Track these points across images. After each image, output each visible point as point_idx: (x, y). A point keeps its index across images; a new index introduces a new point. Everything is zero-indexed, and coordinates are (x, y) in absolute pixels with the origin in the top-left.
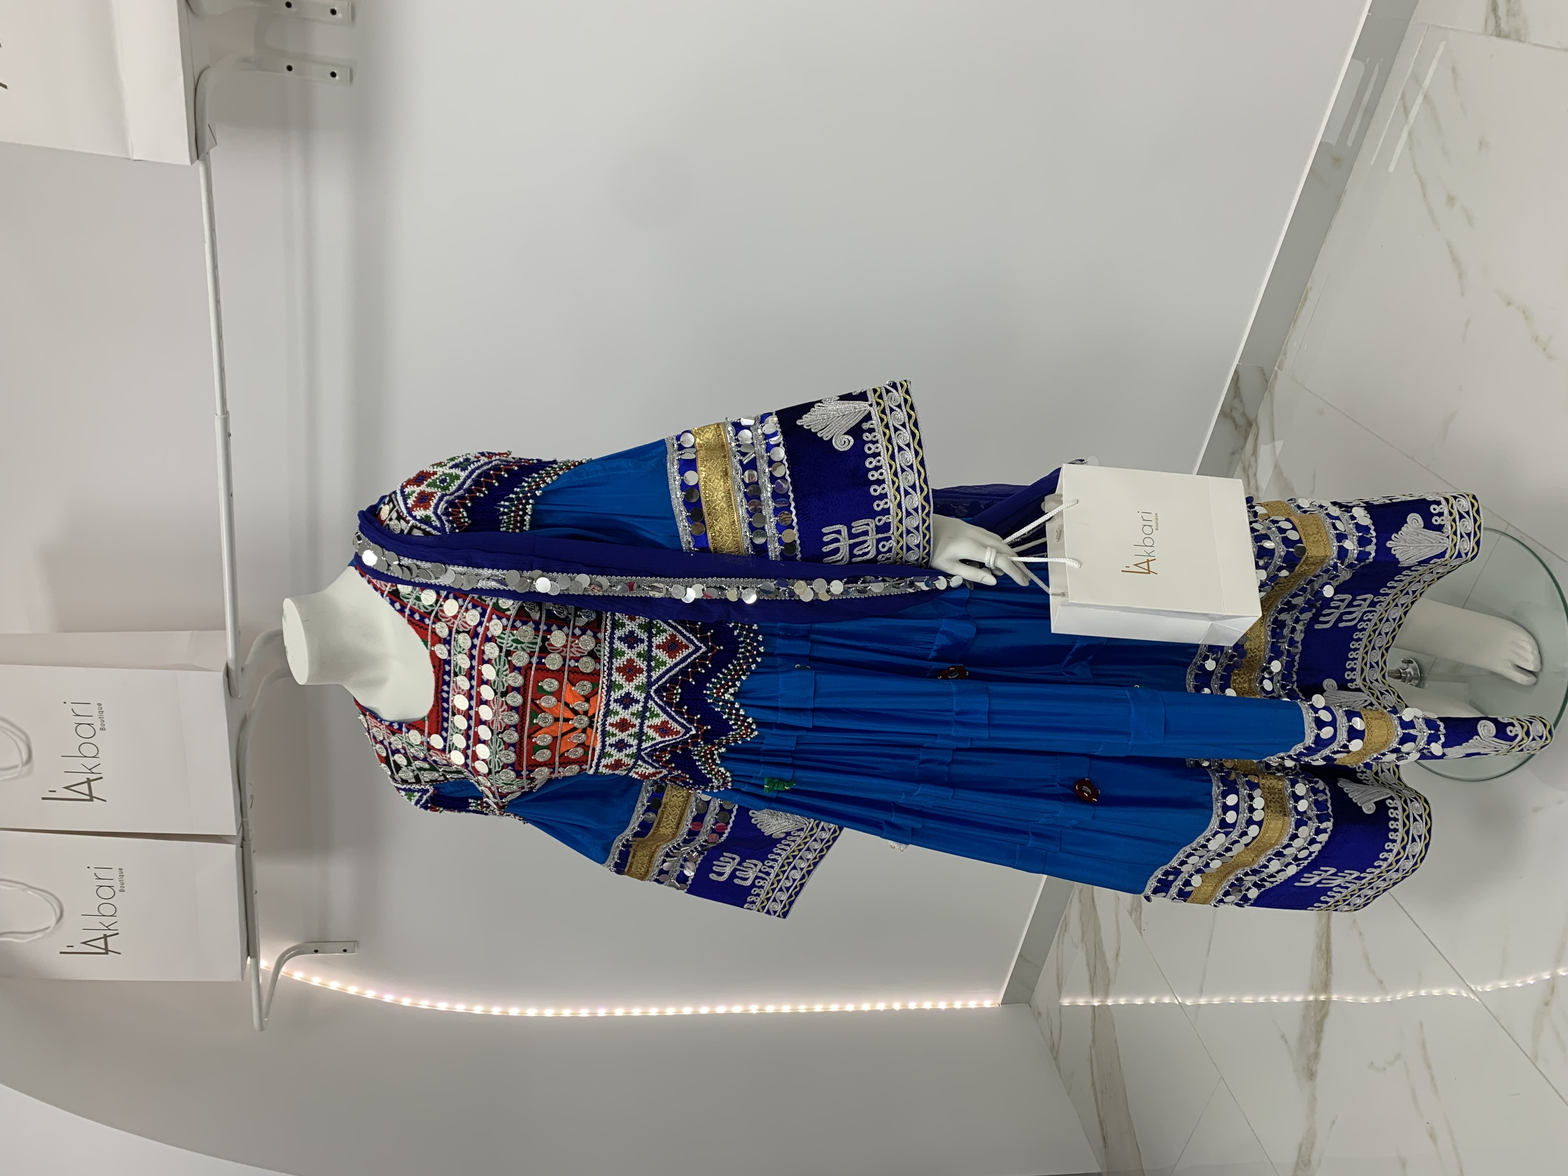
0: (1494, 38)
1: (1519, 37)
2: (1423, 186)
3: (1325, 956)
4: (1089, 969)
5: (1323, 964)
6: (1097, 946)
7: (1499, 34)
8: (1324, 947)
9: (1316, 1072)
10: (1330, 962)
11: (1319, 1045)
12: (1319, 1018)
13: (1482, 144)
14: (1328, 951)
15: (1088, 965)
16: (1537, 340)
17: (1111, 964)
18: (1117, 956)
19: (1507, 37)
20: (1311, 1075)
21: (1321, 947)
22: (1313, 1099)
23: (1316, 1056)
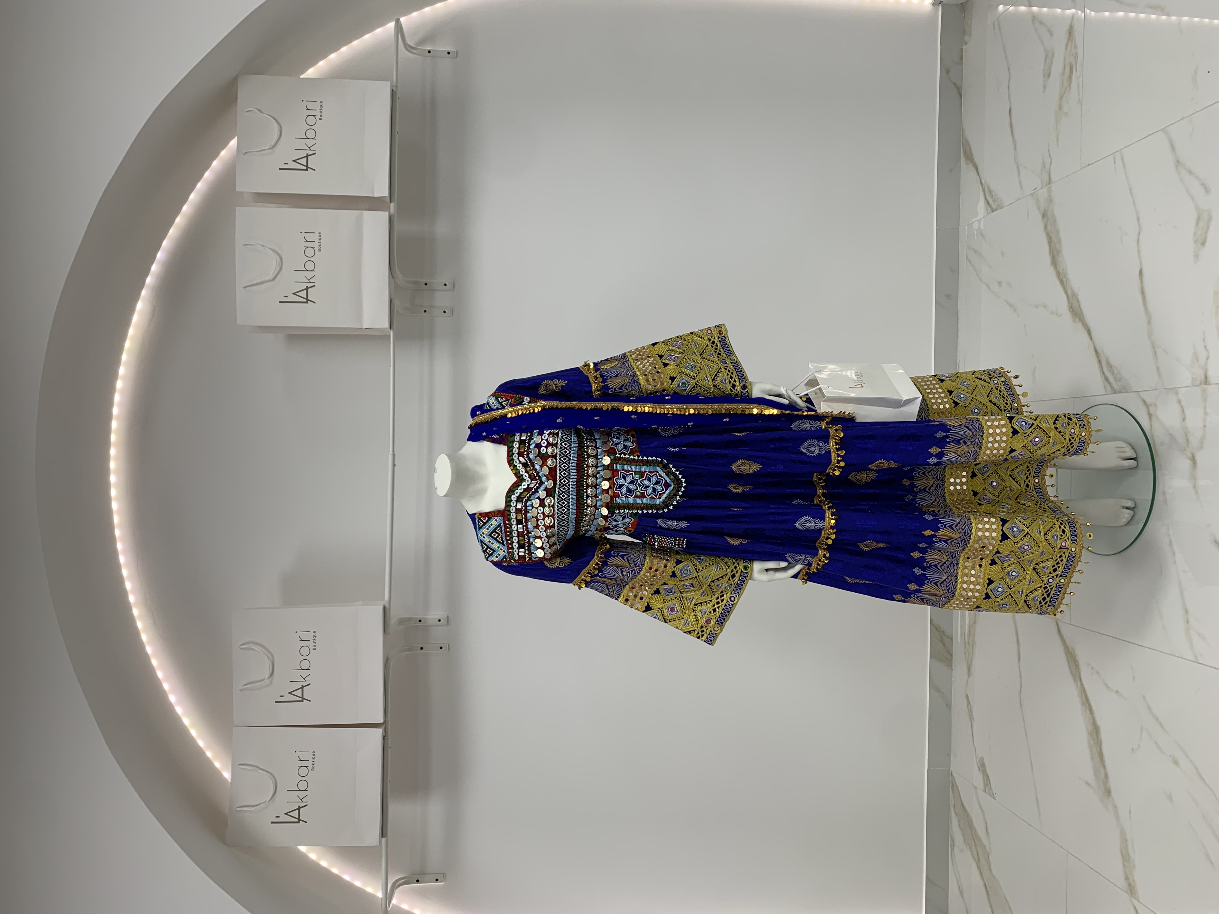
0: (992, 214)
1: (1000, 207)
2: (988, 286)
3: (1087, 705)
4: (975, 860)
5: (1088, 712)
6: (974, 837)
7: (993, 211)
8: (1085, 701)
9: (1110, 788)
10: (1091, 707)
11: (1104, 767)
12: (1098, 749)
13: (1002, 254)
14: (1087, 700)
15: (973, 857)
16: (1052, 313)
17: (985, 842)
18: (987, 830)
19: (996, 210)
20: (1108, 792)
21: (1084, 702)
22: (1115, 807)
23: (1106, 776)
